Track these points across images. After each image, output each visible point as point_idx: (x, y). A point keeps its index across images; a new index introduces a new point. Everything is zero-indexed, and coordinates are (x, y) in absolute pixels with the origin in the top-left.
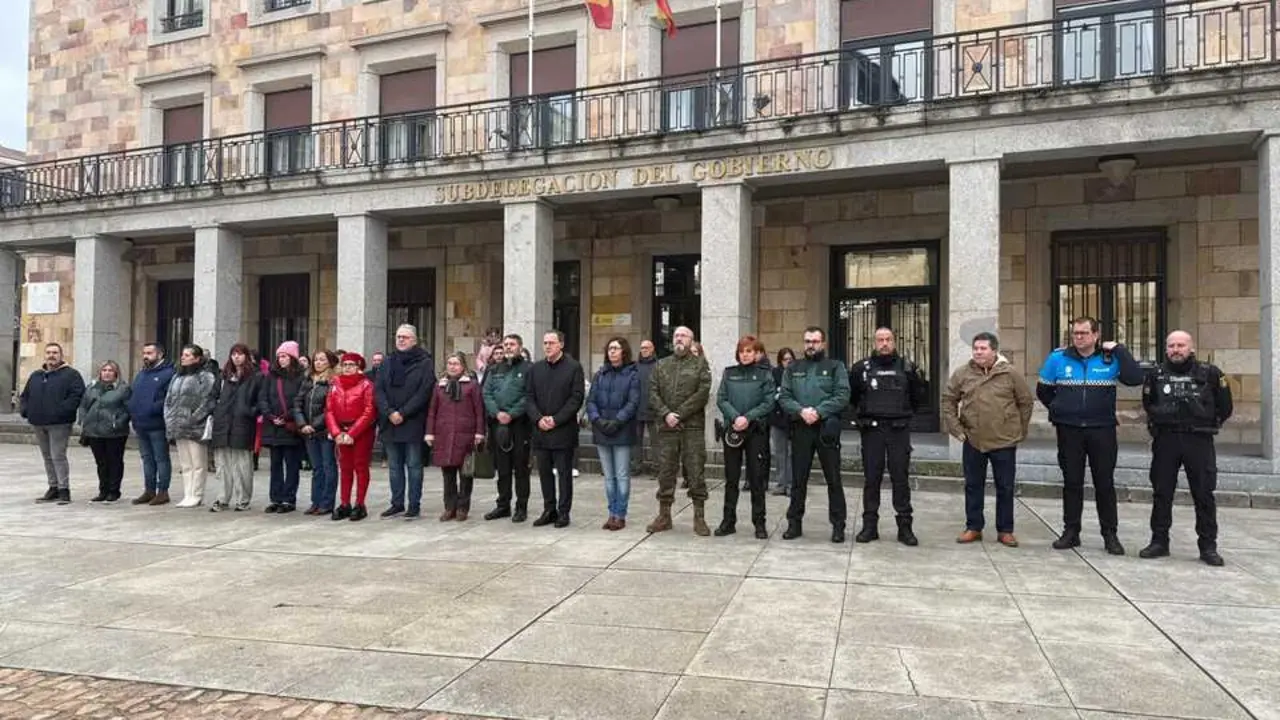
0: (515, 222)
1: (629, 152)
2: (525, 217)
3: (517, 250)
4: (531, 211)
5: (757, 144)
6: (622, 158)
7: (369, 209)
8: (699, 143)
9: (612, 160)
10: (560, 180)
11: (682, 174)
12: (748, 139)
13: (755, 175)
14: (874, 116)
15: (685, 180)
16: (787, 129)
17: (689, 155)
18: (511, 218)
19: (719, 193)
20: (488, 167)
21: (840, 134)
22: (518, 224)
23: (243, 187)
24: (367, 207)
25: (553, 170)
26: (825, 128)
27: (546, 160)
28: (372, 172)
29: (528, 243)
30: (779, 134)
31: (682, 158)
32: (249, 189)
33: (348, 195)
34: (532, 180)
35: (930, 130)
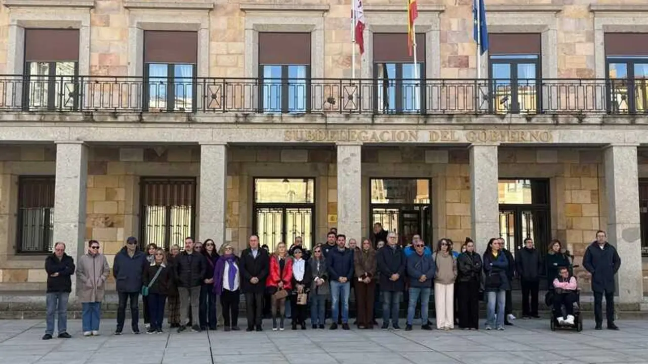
0: (347, 157)
1: (430, 121)
2: (353, 155)
3: (348, 175)
4: (358, 150)
5: (509, 124)
6: (425, 124)
7: (229, 141)
8: (475, 120)
9: (418, 124)
10: (378, 133)
11: (460, 136)
12: (506, 121)
13: (507, 142)
14: (577, 117)
15: (464, 140)
16: (529, 119)
17: (465, 126)
18: (342, 154)
19: (484, 150)
20: (330, 121)
21: (557, 124)
22: (348, 159)
23: (116, 117)
24: (226, 139)
25: (375, 127)
26: (550, 121)
27: (373, 120)
28: (237, 116)
29: (356, 172)
30: (524, 121)
31: (462, 127)
32: (121, 119)
33: (210, 130)
34: (358, 131)
35: (606, 127)
